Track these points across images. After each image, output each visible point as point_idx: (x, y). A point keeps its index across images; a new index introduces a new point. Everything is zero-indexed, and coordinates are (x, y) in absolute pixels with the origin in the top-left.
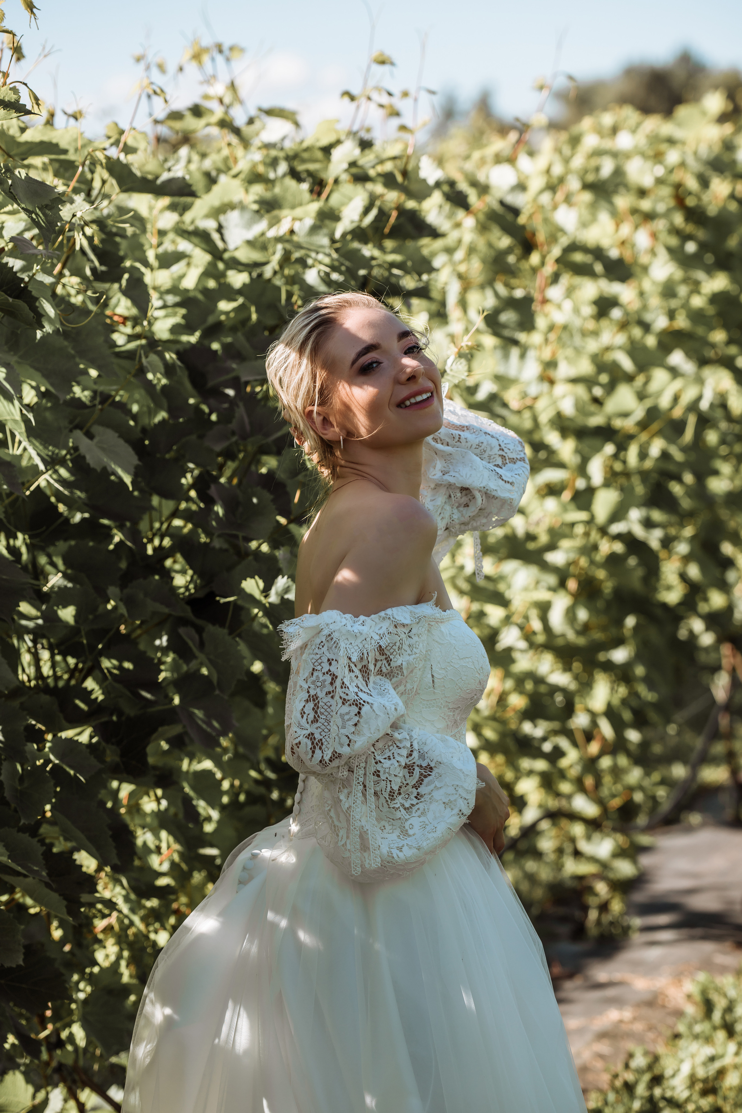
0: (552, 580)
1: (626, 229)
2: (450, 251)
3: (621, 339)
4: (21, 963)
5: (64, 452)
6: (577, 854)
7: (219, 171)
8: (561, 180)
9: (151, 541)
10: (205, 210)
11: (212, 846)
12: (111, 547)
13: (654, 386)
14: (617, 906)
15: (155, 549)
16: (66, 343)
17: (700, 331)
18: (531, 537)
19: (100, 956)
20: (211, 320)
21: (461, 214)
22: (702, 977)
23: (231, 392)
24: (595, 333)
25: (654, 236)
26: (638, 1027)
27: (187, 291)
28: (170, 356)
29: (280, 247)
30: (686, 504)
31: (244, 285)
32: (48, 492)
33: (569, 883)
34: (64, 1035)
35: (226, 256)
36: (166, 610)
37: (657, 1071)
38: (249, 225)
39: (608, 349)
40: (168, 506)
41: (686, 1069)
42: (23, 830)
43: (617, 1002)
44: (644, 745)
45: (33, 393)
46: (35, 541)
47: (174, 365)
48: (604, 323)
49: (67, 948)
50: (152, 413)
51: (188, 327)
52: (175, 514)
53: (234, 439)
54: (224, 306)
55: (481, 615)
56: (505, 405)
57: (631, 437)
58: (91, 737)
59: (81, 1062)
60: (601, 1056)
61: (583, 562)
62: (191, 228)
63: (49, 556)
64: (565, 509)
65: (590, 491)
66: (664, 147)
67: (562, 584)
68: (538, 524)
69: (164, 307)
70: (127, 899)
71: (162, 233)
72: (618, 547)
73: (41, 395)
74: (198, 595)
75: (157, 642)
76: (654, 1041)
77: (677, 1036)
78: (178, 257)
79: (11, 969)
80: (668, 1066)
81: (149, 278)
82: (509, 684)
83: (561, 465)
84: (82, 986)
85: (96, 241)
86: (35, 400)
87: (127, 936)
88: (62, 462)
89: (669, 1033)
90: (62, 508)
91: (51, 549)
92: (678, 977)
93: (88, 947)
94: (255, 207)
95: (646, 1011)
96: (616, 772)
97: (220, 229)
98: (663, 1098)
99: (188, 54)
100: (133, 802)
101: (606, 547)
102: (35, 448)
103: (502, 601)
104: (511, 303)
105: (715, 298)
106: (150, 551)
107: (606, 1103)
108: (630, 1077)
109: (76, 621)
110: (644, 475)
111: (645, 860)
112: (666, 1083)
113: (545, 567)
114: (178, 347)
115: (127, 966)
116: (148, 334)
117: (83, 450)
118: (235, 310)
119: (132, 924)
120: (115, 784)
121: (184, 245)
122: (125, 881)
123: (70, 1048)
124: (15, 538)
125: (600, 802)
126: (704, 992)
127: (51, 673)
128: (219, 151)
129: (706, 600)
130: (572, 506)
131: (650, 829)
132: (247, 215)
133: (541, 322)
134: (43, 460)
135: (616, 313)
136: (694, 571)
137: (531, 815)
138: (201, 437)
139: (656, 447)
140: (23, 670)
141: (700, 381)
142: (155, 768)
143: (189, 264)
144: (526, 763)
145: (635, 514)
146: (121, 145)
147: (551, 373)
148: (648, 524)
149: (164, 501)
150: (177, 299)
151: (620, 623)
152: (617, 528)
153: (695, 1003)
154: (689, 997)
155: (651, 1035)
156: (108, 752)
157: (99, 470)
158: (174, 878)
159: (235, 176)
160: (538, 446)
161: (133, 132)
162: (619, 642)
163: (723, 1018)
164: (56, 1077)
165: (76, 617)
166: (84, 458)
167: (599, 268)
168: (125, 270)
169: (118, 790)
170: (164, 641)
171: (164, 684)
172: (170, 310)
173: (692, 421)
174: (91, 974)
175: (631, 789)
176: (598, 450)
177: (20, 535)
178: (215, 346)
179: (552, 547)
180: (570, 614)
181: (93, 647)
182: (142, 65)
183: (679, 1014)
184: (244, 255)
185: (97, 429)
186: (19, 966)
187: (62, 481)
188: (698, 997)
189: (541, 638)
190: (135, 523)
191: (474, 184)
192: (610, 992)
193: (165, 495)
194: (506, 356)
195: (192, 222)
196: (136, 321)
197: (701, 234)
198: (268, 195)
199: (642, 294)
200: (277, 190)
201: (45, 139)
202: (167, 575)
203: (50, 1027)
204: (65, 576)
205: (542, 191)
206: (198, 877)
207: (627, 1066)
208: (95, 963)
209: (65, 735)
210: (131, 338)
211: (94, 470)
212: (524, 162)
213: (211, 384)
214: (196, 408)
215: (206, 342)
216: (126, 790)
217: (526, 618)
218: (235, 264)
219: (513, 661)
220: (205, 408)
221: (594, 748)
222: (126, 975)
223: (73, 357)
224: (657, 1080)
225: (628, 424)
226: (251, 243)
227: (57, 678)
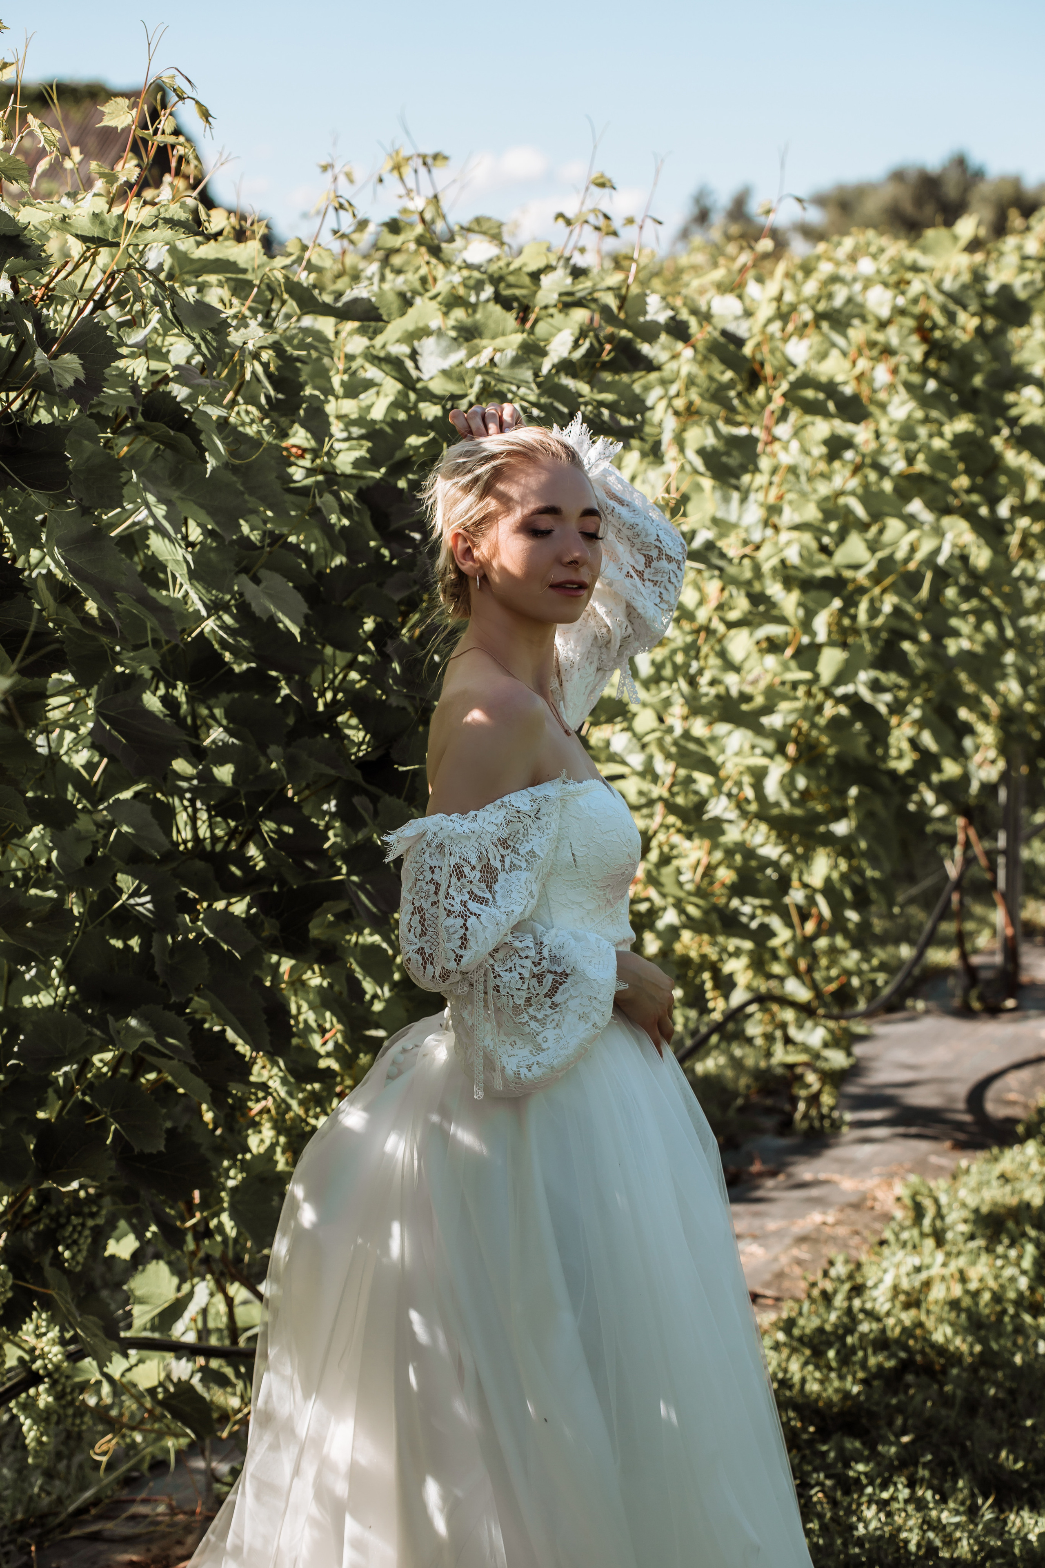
0: (770, 745)
1: (863, 364)
2: (665, 383)
3: (854, 483)
4: (162, 1149)
5: (228, 597)
6: (788, 1041)
7: (415, 293)
8: (793, 308)
9: (322, 694)
10: (398, 335)
11: (377, 1027)
12: (279, 700)
13: (887, 537)
14: (827, 1100)
15: (326, 705)
16: (234, 479)
17: (942, 476)
18: (746, 698)
19: (253, 1141)
20: (399, 455)
21: (680, 346)
22: (913, 1179)
23: (417, 536)
24: (826, 476)
25: (895, 371)
26: (842, 1231)
27: (374, 422)
28: (347, 496)
29: (479, 378)
30: (920, 664)
31: (436, 418)
32: (211, 638)
33: (779, 1071)
34: (213, 1223)
35: (419, 385)
36: (332, 772)
37: (859, 1280)
38: (446, 353)
39: (841, 493)
40: (343, 658)
41: (889, 1280)
42: (168, 1007)
43: (820, 1202)
44: (864, 926)
45: (199, 530)
46: (194, 693)
47: (350, 505)
48: (837, 465)
49: (218, 1132)
50: (330, 557)
51: (373, 462)
52: (352, 665)
53: (416, 588)
54: (414, 441)
55: (689, 780)
56: (723, 555)
57: (862, 590)
58: (250, 907)
59: (231, 1253)
60: (799, 1262)
61: (805, 726)
62: (382, 354)
63: (210, 709)
64: (786, 668)
65: (815, 649)
66: (909, 275)
67: (781, 749)
68: (754, 682)
69: (349, 439)
70: (284, 1081)
71: (350, 358)
72: (843, 710)
73: (207, 533)
74: (369, 758)
75: (325, 807)
76: (857, 1248)
77: (883, 1243)
78: (369, 384)
79: (151, 1154)
80: (871, 1275)
81: (331, 408)
82: (718, 855)
83: (782, 620)
84: (232, 1173)
85: (272, 368)
86: (201, 538)
87: (284, 1120)
88: (226, 608)
89: (875, 1239)
90: (228, 656)
91: (212, 702)
92: (889, 1178)
93: (240, 1132)
94: (453, 334)
95: (851, 1214)
96: (833, 952)
97: (414, 355)
98: (863, 1310)
99: (389, 165)
100: (295, 977)
101: (830, 710)
102: (197, 591)
103: (711, 767)
104: (733, 442)
105: (959, 440)
106: (321, 708)
107: (800, 1314)
108: (829, 1286)
109: (234, 781)
110: (873, 633)
111: (859, 1050)
112: (868, 1294)
113: (760, 730)
114: (362, 483)
115: (283, 1153)
116: (329, 469)
117: (248, 597)
118: (424, 445)
119: (289, 1108)
120: (274, 958)
121: (372, 372)
122: (282, 1064)
123: (219, 1238)
124: (175, 687)
125: (814, 987)
126: (913, 1197)
127: (208, 835)
128: (418, 269)
129: (940, 770)
130: (793, 664)
131: (868, 1015)
132: (444, 343)
133: (765, 463)
134: (205, 605)
135: (849, 455)
136: (927, 739)
137: (738, 997)
138: (380, 585)
139: (888, 603)
140: (178, 832)
141: (939, 532)
142: (317, 942)
143: (378, 393)
144: (733, 943)
145: (863, 676)
146: (304, 263)
147: (775, 519)
148: (876, 687)
149: (338, 652)
150: (363, 431)
151: (842, 793)
152: (840, 691)
153: (905, 1207)
154: (899, 1199)
155: (856, 1240)
156: (266, 925)
157: (265, 618)
158: (338, 1060)
159: (433, 298)
160: (758, 599)
161: (317, 249)
162: (841, 813)
163: (933, 1225)
164: (202, 1269)
165: (235, 776)
166: (249, 605)
167: (831, 406)
168: (303, 399)
169: (278, 964)
170: (331, 806)
171: (330, 853)
172: (354, 442)
173: (929, 576)
174: (243, 1161)
175: (848, 973)
176: (825, 605)
177: (180, 685)
178: (402, 484)
179: (768, 709)
180: (789, 782)
181: (252, 809)
182: (329, 175)
183: (888, 1218)
184: (438, 386)
185: (263, 573)
186: (160, 1153)
187: (224, 627)
188: (908, 1201)
189: (753, 807)
190: (305, 675)
191: (694, 312)
192: (814, 1192)
193: (339, 646)
194: (726, 500)
195: (383, 347)
196: (316, 453)
197: (945, 370)
198: (468, 321)
199: (878, 435)
200: (478, 316)
201: (220, 256)
202: (338, 733)
203: (198, 1215)
204: (227, 730)
205: (770, 321)
206: (364, 1059)
207: (826, 1274)
208: (248, 1150)
209: (220, 905)
210: (310, 472)
211: (260, 619)
212: (753, 289)
213: (394, 526)
214: (377, 550)
215: (391, 480)
216: (287, 965)
217: (739, 784)
218: (427, 395)
219: (722, 833)
220: (385, 552)
221: (810, 927)
222: (281, 1161)
223: (242, 493)
224: (858, 1290)
225: (861, 576)
226: (445, 373)
227: (215, 839)
